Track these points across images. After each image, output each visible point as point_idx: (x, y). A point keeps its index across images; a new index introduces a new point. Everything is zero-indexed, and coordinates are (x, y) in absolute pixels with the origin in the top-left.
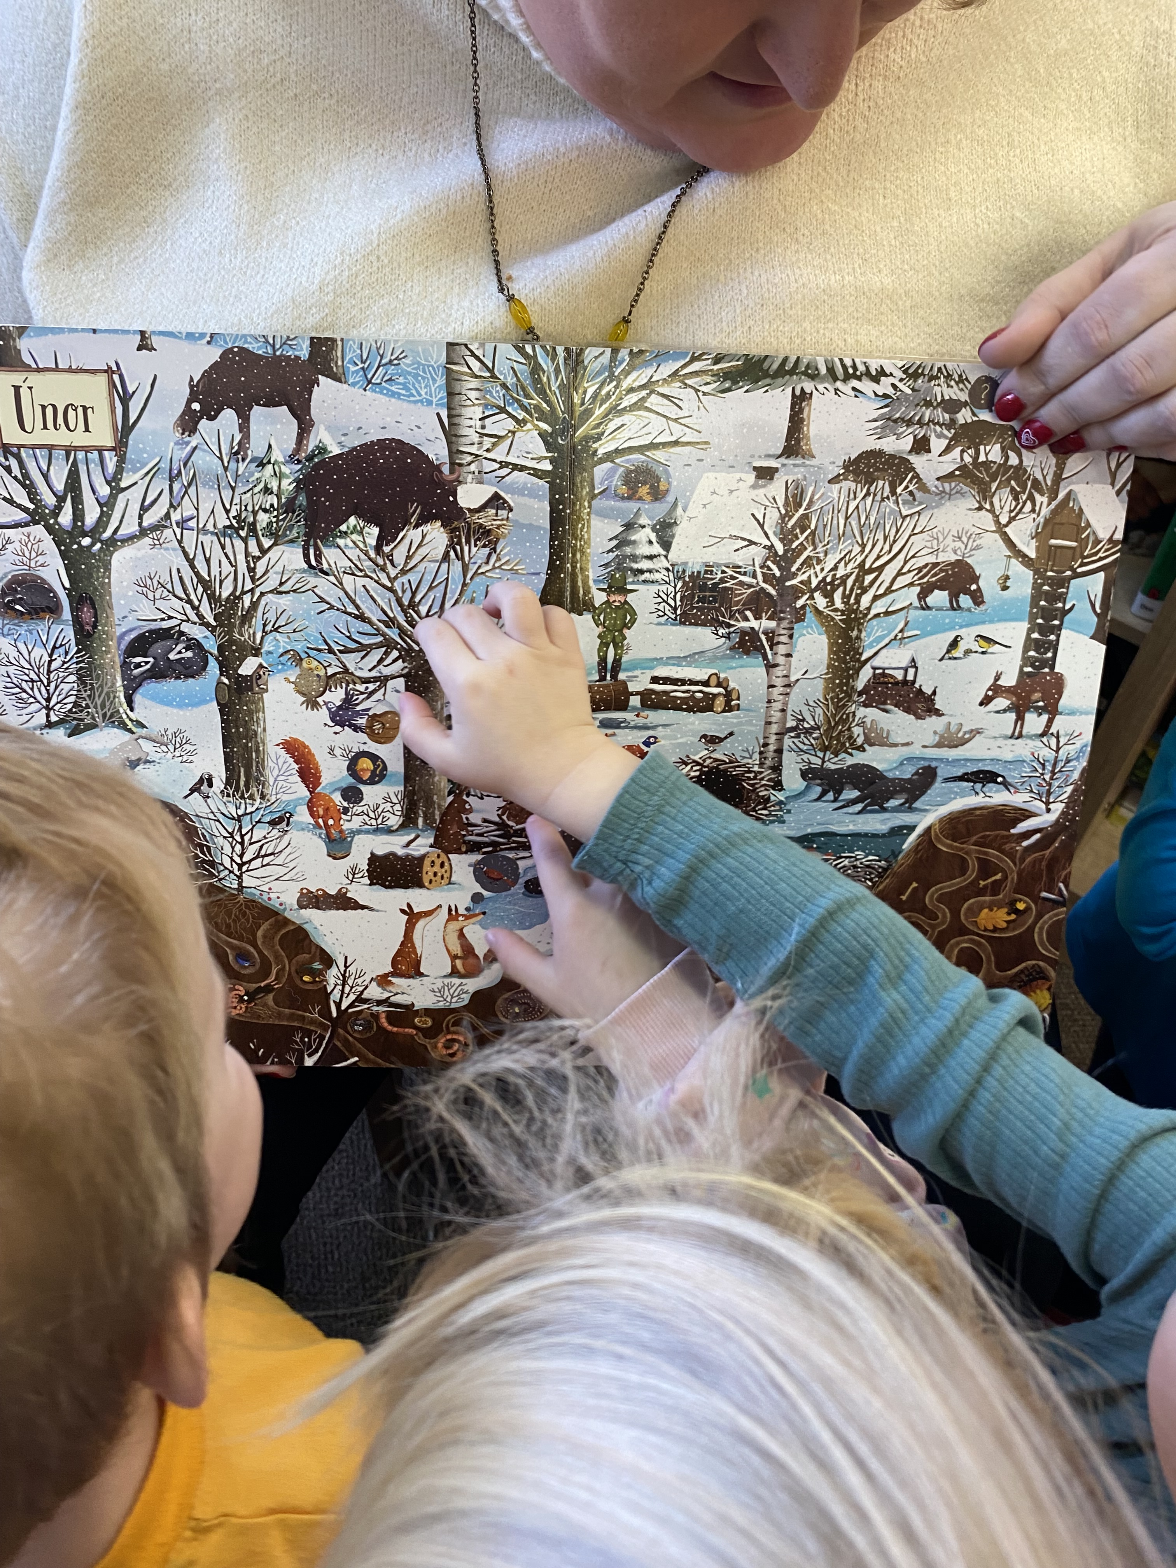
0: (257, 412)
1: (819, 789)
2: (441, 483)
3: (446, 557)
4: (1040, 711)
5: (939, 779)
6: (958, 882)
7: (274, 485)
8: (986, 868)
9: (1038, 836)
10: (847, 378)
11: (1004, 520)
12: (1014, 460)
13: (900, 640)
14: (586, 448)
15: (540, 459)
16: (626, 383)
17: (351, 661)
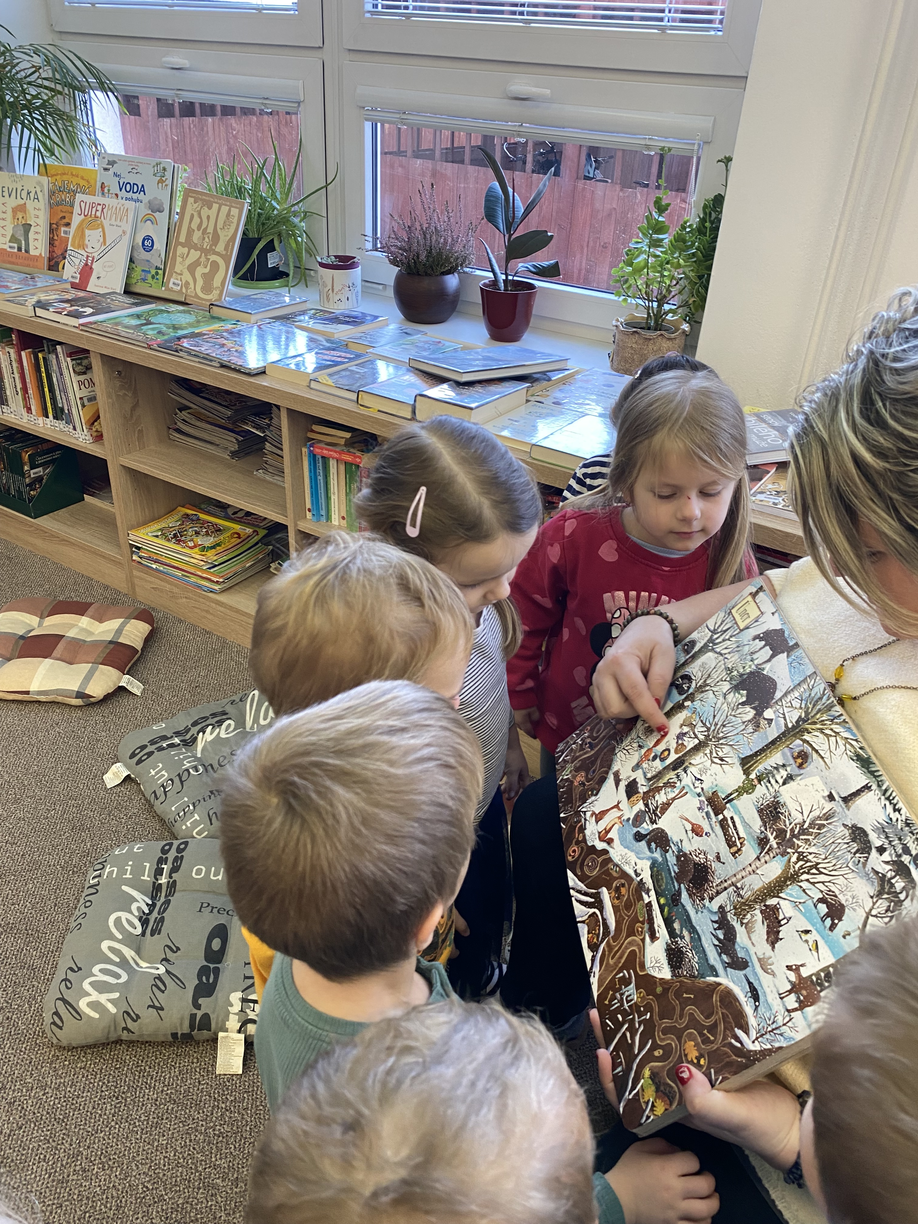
1: (717, 918)
2: (769, 703)
3: (745, 722)
4: (798, 1000)
5: (744, 972)
6: (701, 1018)
8: (713, 1028)
10: (888, 799)
13: (796, 905)
14: (803, 732)
15: (791, 722)
17: (699, 724)
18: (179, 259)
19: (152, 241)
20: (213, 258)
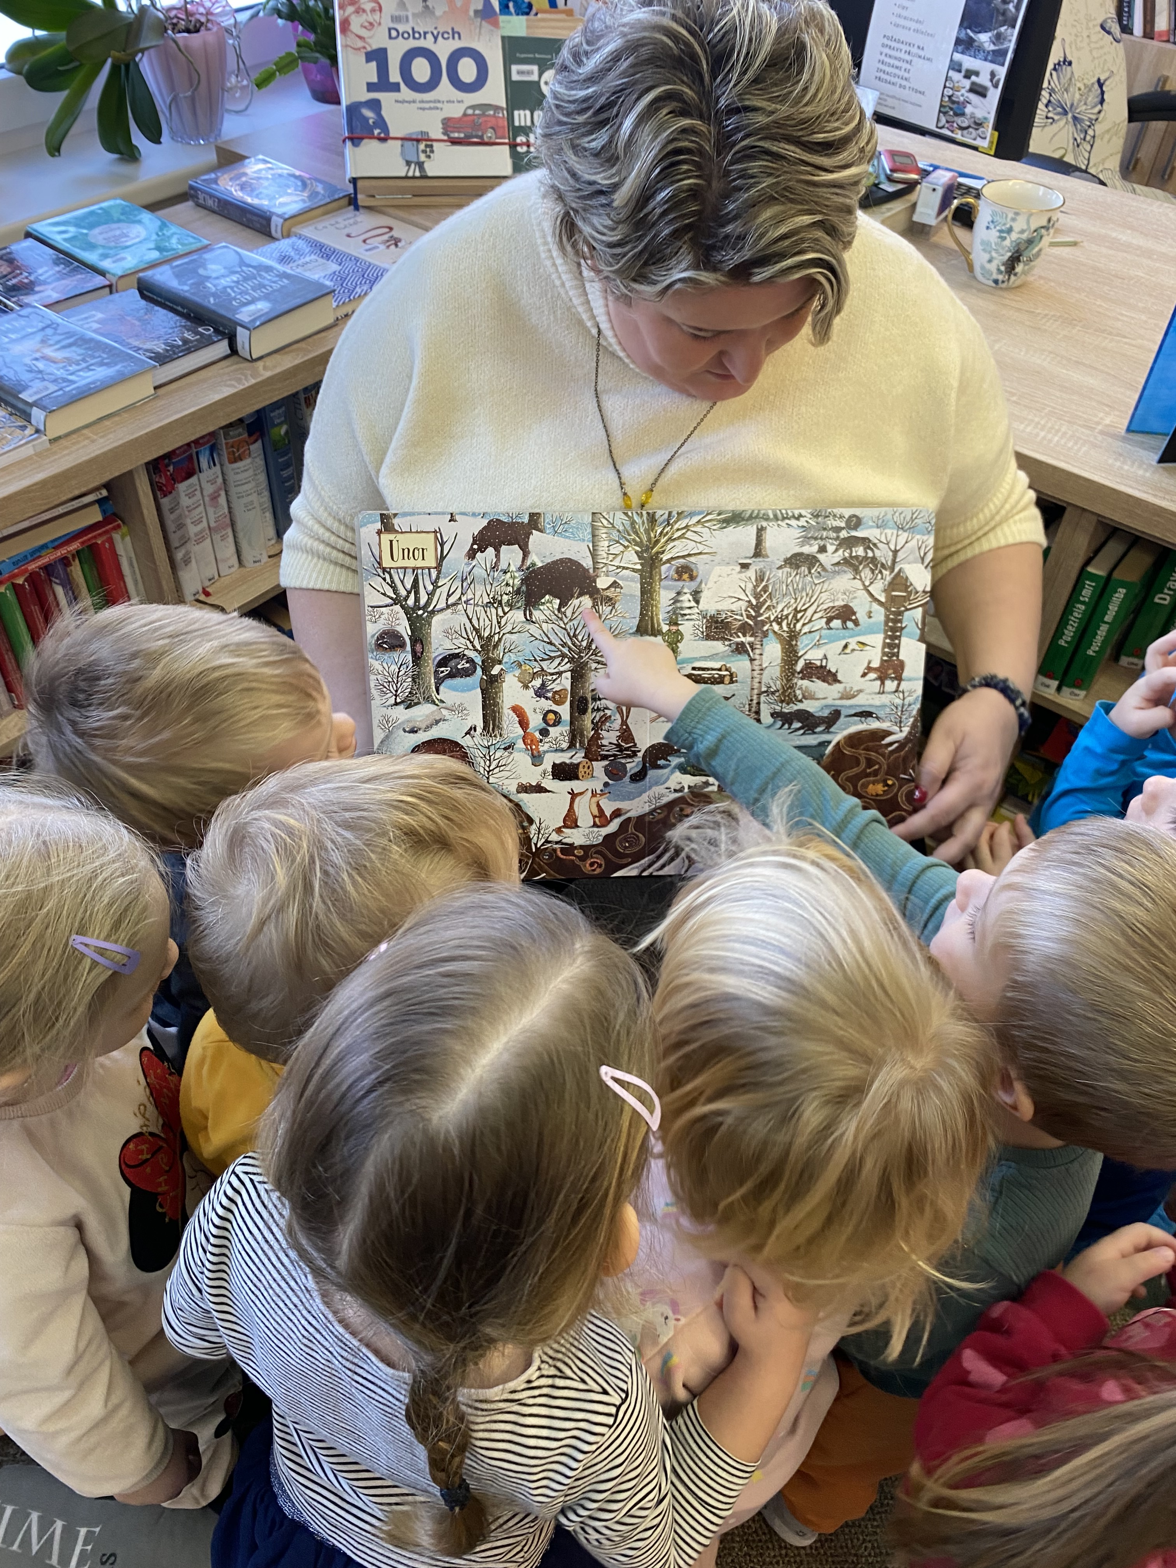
0: (504, 548)
1: (780, 723)
2: (589, 577)
4: (893, 679)
5: (842, 716)
6: (856, 770)
7: (511, 582)
8: (870, 763)
9: (896, 745)
10: (784, 519)
11: (867, 583)
12: (870, 554)
13: (818, 645)
14: (657, 557)
15: (635, 564)
16: (676, 527)
17: (545, 665)
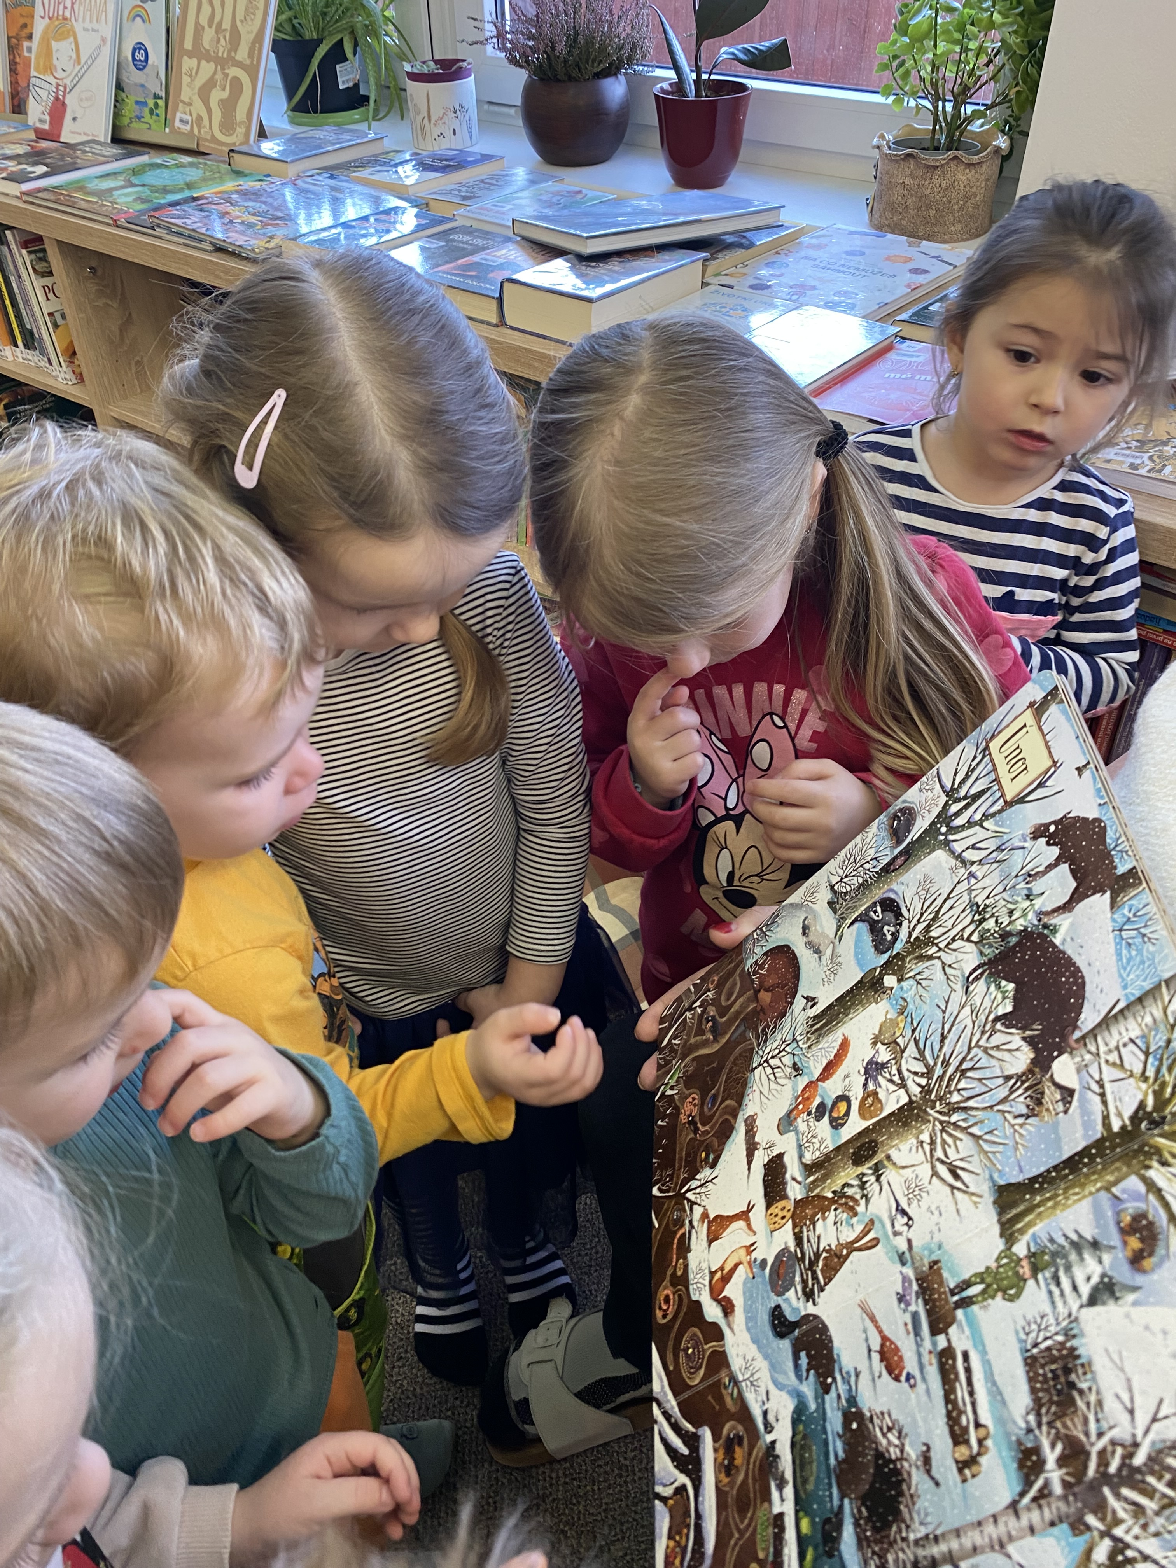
0: (1065, 868)
2: (1064, 1040)
3: (1008, 1078)
7: (1017, 914)
14: (1149, 1156)
15: (1119, 1115)
17: (912, 1050)
18: (186, 79)
19: (146, 51)
20: (234, 72)
